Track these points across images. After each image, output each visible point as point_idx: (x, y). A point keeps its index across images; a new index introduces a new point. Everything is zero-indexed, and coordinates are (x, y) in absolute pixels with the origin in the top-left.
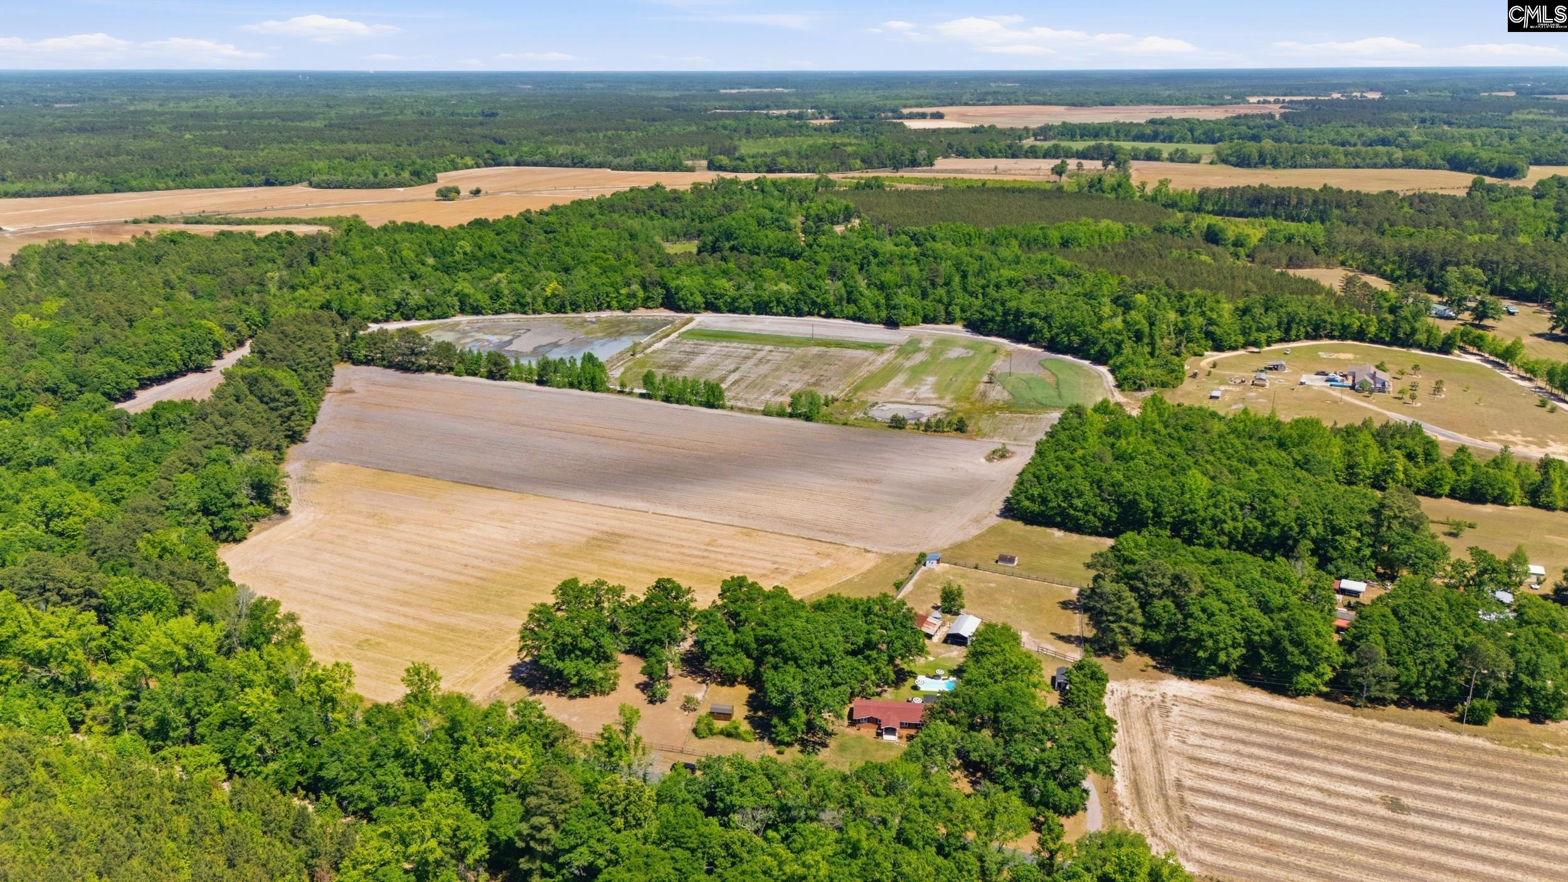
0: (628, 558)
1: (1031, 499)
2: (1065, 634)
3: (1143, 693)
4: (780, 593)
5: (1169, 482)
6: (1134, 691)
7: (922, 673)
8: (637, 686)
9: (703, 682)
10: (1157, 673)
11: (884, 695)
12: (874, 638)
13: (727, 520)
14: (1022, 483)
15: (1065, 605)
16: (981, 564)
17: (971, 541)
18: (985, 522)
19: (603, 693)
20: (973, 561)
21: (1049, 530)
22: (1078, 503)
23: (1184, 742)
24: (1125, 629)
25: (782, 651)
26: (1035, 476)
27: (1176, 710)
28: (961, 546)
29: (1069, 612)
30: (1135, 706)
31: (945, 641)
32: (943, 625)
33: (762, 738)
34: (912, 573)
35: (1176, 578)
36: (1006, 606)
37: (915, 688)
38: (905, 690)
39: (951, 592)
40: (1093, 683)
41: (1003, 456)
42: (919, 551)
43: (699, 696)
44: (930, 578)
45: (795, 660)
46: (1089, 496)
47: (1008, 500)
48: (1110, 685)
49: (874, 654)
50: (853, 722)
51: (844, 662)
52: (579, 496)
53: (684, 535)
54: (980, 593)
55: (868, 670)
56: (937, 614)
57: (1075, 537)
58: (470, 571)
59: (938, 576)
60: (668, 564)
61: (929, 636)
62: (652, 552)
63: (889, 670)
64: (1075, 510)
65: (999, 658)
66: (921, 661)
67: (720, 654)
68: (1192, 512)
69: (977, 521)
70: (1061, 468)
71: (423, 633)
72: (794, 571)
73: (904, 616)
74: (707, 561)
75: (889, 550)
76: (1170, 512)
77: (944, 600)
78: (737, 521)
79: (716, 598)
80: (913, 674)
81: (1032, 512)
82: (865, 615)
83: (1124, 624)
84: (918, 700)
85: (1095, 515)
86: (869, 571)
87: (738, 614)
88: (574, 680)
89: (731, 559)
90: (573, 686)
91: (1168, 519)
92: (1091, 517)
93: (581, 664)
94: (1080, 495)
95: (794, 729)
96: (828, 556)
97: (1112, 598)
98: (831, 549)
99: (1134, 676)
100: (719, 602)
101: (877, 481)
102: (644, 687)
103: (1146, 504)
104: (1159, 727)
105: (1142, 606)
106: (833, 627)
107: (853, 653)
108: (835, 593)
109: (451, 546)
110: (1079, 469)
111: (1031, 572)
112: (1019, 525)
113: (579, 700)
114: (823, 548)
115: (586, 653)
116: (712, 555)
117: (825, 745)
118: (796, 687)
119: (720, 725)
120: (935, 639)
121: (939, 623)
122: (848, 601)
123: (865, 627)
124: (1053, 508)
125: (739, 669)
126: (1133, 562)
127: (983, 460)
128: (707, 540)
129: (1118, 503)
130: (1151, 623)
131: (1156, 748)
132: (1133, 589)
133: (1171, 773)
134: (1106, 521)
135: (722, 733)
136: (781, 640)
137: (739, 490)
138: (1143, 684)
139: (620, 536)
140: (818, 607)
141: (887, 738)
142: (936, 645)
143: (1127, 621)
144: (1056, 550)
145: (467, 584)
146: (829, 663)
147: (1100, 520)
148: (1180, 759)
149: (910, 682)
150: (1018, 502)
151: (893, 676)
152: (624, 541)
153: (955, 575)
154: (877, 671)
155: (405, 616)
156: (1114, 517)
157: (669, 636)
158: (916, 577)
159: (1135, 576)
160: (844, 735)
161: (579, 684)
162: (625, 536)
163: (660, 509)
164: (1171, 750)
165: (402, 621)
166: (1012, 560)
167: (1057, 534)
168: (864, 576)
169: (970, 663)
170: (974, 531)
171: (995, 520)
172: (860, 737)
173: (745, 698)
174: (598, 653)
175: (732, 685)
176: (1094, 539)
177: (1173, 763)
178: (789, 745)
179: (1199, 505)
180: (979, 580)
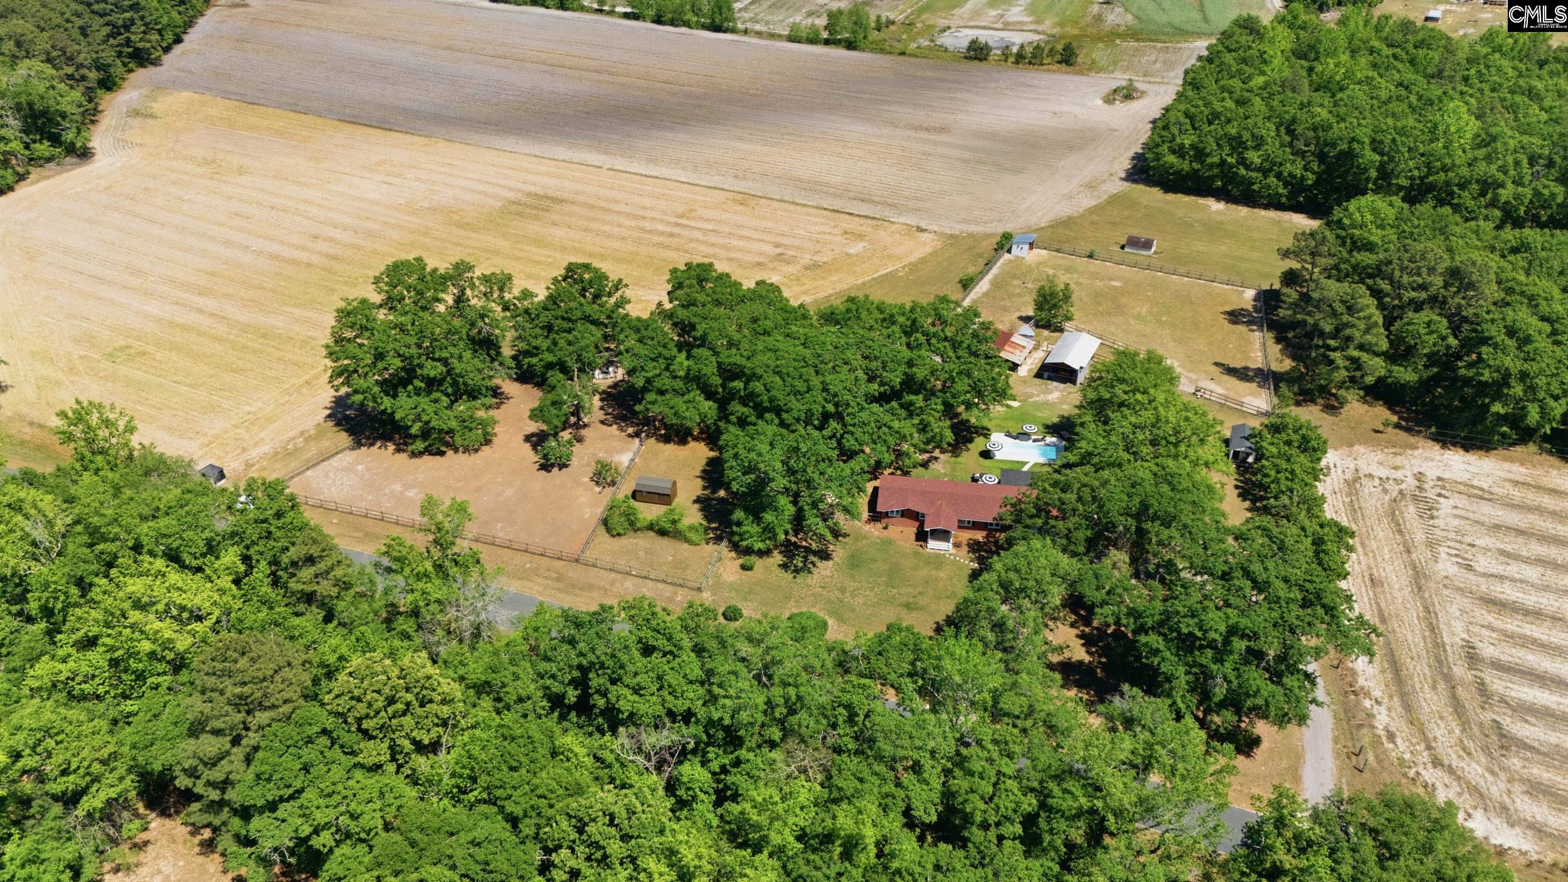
0: (559, 233)
1: (1180, 152)
2: (1237, 364)
3: (1383, 472)
4: (767, 293)
5: (1411, 122)
6: (1365, 469)
7: (1000, 429)
8: (527, 438)
9: (637, 435)
10: (1402, 435)
11: (934, 466)
12: (920, 373)
13: (716, 181)
14: (1166, 127)
15: (1235, 316)
16: (1098, 251)
17: (1082, 216)
18: (1104, 188)
19: (466, 450)
20: (1087, 248)
21: (1201, 201)
22: (1254, 157)
23: (1469, 568)
24: (1355, 361)
25: (752, 395)
26: (1187, 115)
27: (1445, 506)
28: (1067, 223)
29: (1242, 328)
30: (1372, 499)
31: (1039, 375)
32: (1036, 348)
33: (718, 539)
34: (989, 264)
35: (1454, 274)
36: (1138, 317)
37: (986, 454)
38: (969, 458)
39: (1053, 294)
40: (1303, 459)
41: (1128, 97)
42: (1001, 229)
43: (623, 459)
44: (1018, 271)
45: (778, 411)
46: (1272, 146)
47: (1138, 157)
48: (1330, 458)
49: (918, 400)
50: (876, 516)
51: (864, 416)
52: (509, 143)
53: (647, 202)
54: (1097, 296)
55: (907, 426)
56: (1027, 329)
57: (1243, 211)
58: (320, 246)
59: (1030, 269)
60: (617, 244)
61: (1014, 367)
62: (596, 225)
63: (943, 428)
64: (1247, 167)
65: (1147, 416)
66: (997, 409)
67: (662, 393)
68: (1445, 169)
69: (1091, 186)
70: (1230, 104)
71: (218, 339)
72: (806, 259)
73: (975, 335)
74: (675, 241)
75: (957, 229)
76: (1408, 168)
77: (1039, 307)
78: (729, 183)
79: (665, 299)
80: (985, 432)
81: (1178, 173)
82: (907, 334)
83: (1356, 354)
84: (991, 479)
85: (1279, 176)
86: (923, 261)
87: (693, 327)
88: (414, 430)
89: (713, 239)
90: (415, 437)
91: (1404, 182)
92: (1272, 180)
93: (424, 402)
94: (1259, 143)
95: (769, 531)
96: (861, 237)
97: (1340, 308)
98: (864, 227)
99: (1365, 442)
100: (668, 306)
101: (943, 130)
102: (536, 440)
103: (1369, 156)
104: (1420, 537)
105: (1388, 323)
106: (849, 354)
107: (882, 399)
108: (861, 295)
109: (301, 207)
110: (1258, 104)
111: (1175, 264)
112: (1156, 192)
113: (426, 458)
114: (854, 224)
115: (432, 384)
116: (685, 232)
117: (825, 555)
118: (772, 462)
119: (649, 512)
120: (1023, 371)
121: (1030, 344)
122: (880, 309)
123: (907, 354)
124: (1211, 166)
125: (692, 419)
126: (1369, 247)
127: (1100, 102)
128: (681, 209)
129: (1321, 157)
130: (1399, 352)
131: (1419, 578)
132: (1376, 293)
133: (1454, 632)
134: (1295, 185)
135: (651, 527)
136: (754, 377)
137: (740, 139)
138: (1380, 456)
139: (554, 200)
140: (830, 318)
141: (933, 545)
142: (1024, 381)
143: (1361, 347)
144: (1213, 230)
145: (309, 265)
146: (839, 417)
147: (1286, 184)
148: (1466, 602)
149: (979, 444)
150: (1158, 156)
151: (949, 436)
152: (558, 207)
153: (1056, 267)
154: (923, 428)
155: (200, 311)
156: (1310, 179)
157: (579, 359)
158: (995, 270)
159: (1378, 271)
160: (861, 537)
161: (425, 434)
162: (561, 201)
163: (620, 164)
164: (1447, 582)
165: (191, 318)
166: (1147, 245)
167: (1215, 206)
168: (915, 267)
169: (1088, 418)
170: (1087, 202)
171: (1119, 186)
172: (888, 542)
173: (700, 465)
174: (455, 383)
175: (683, 442)
176: (1272, 214)
177: (1454, 610)
178: (764, 553)
179: (1460, 158)
180: (1094, 276)
